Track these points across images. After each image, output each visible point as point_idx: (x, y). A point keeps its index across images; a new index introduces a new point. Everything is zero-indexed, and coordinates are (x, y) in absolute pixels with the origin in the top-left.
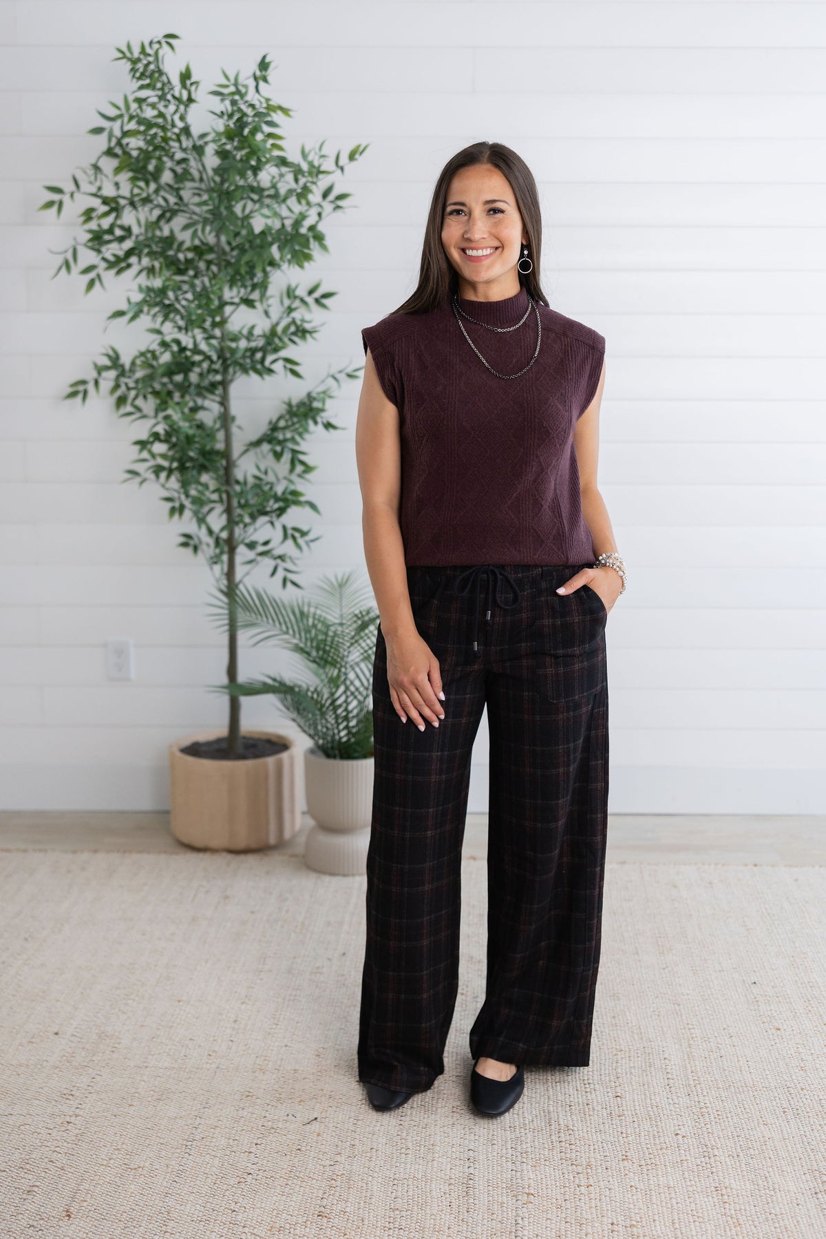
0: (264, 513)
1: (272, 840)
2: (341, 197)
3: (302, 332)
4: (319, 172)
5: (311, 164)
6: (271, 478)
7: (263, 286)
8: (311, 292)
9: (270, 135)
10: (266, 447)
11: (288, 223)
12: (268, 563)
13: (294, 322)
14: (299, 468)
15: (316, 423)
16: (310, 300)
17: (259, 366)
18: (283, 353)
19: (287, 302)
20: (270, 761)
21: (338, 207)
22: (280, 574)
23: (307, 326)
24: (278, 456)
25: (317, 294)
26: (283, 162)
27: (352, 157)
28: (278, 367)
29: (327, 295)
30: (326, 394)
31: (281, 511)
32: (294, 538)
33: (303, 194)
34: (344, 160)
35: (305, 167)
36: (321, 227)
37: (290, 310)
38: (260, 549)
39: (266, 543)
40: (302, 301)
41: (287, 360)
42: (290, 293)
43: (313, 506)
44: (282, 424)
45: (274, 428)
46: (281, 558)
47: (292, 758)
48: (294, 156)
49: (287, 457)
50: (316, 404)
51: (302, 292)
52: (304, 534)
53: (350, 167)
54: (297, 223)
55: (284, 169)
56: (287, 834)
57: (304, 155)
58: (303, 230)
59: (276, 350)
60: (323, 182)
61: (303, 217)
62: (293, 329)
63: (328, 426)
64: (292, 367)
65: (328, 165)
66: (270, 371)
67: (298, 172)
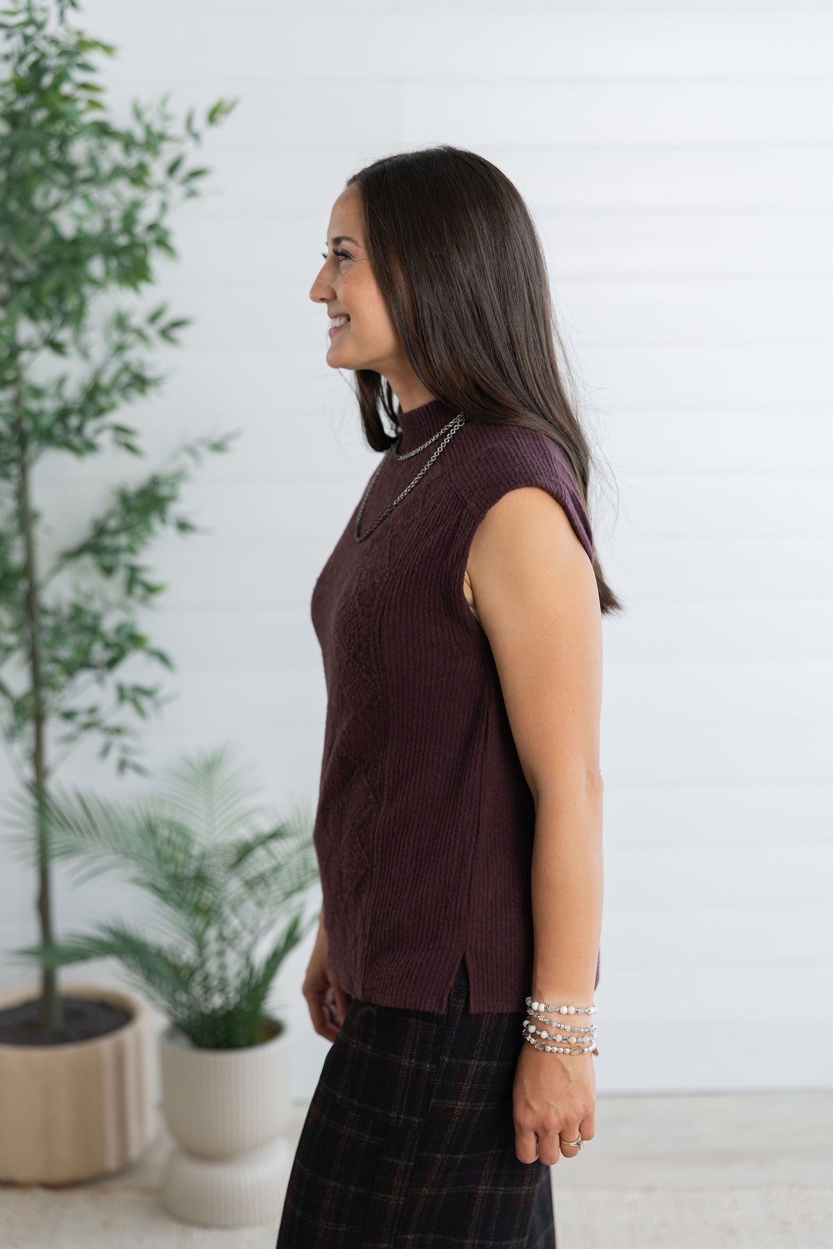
0: (86, 664)
1: (112, 1162)
2: (196, 174)
3: (139, 382)
4: (162, 137)
5: (148, 130)
6: (96, 606)
7: (75, 318)
8: (153, 318)
9: (85, 86)
10: (88, 560)
11: (116, 215)
12: (94, 740)
13: (126, 368)
14: (139, 591)
15: (163, 521)
16: (152, 332)
17: (76, 441)
18: (113, 418)
19: (116, 336)
20: (105, 1045)
21: (192, 194)
22: (115, 755)
23: (149, 373)
24: (108, 571)
25: (164, 321)
26: (103, 130)
27: (213, 117)
28: (105, 440)
29: (177, 324)
30: (179, 476)
31: (112, 664)
32: (135, 703)
33: (138, 176)
34: (200, 123)
35: (139, 134)
36: (168, 222)
37: (120, 348)
38: (83, 719)
39: (92, 711)
40: (141, 335)
41: (120, 429)
42: (121, 322)
43: (163, 658)
44: (113, 524)
45: (100, 530)
46: (118, 731)
47: (138, 1038)
48: (121, 119)
49: (121, 576)
50: (164, 491)
51: (137, 320)
52: (148, 693)
53: (210, 135)
54: (129, 220)
55: (106, 141)
56: (135, 1151)
57: (138, 114)
58: (139, 229)
59: (100, 412)
60: (168, 151)
61: (136, 205)
62: (125, 378)
63: (183, 526)
64: (125, 438)
65: (176, 128)
66: (90, 447)
67: (128, 142)
